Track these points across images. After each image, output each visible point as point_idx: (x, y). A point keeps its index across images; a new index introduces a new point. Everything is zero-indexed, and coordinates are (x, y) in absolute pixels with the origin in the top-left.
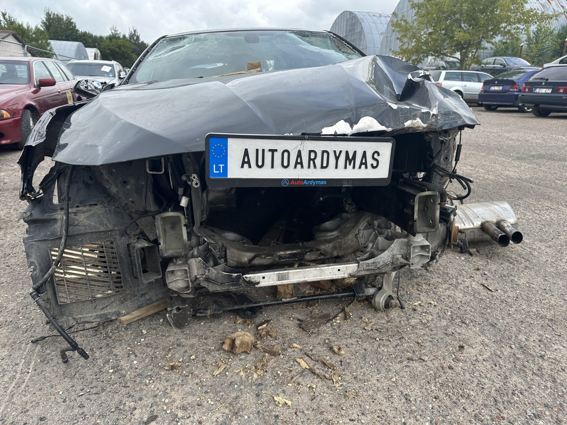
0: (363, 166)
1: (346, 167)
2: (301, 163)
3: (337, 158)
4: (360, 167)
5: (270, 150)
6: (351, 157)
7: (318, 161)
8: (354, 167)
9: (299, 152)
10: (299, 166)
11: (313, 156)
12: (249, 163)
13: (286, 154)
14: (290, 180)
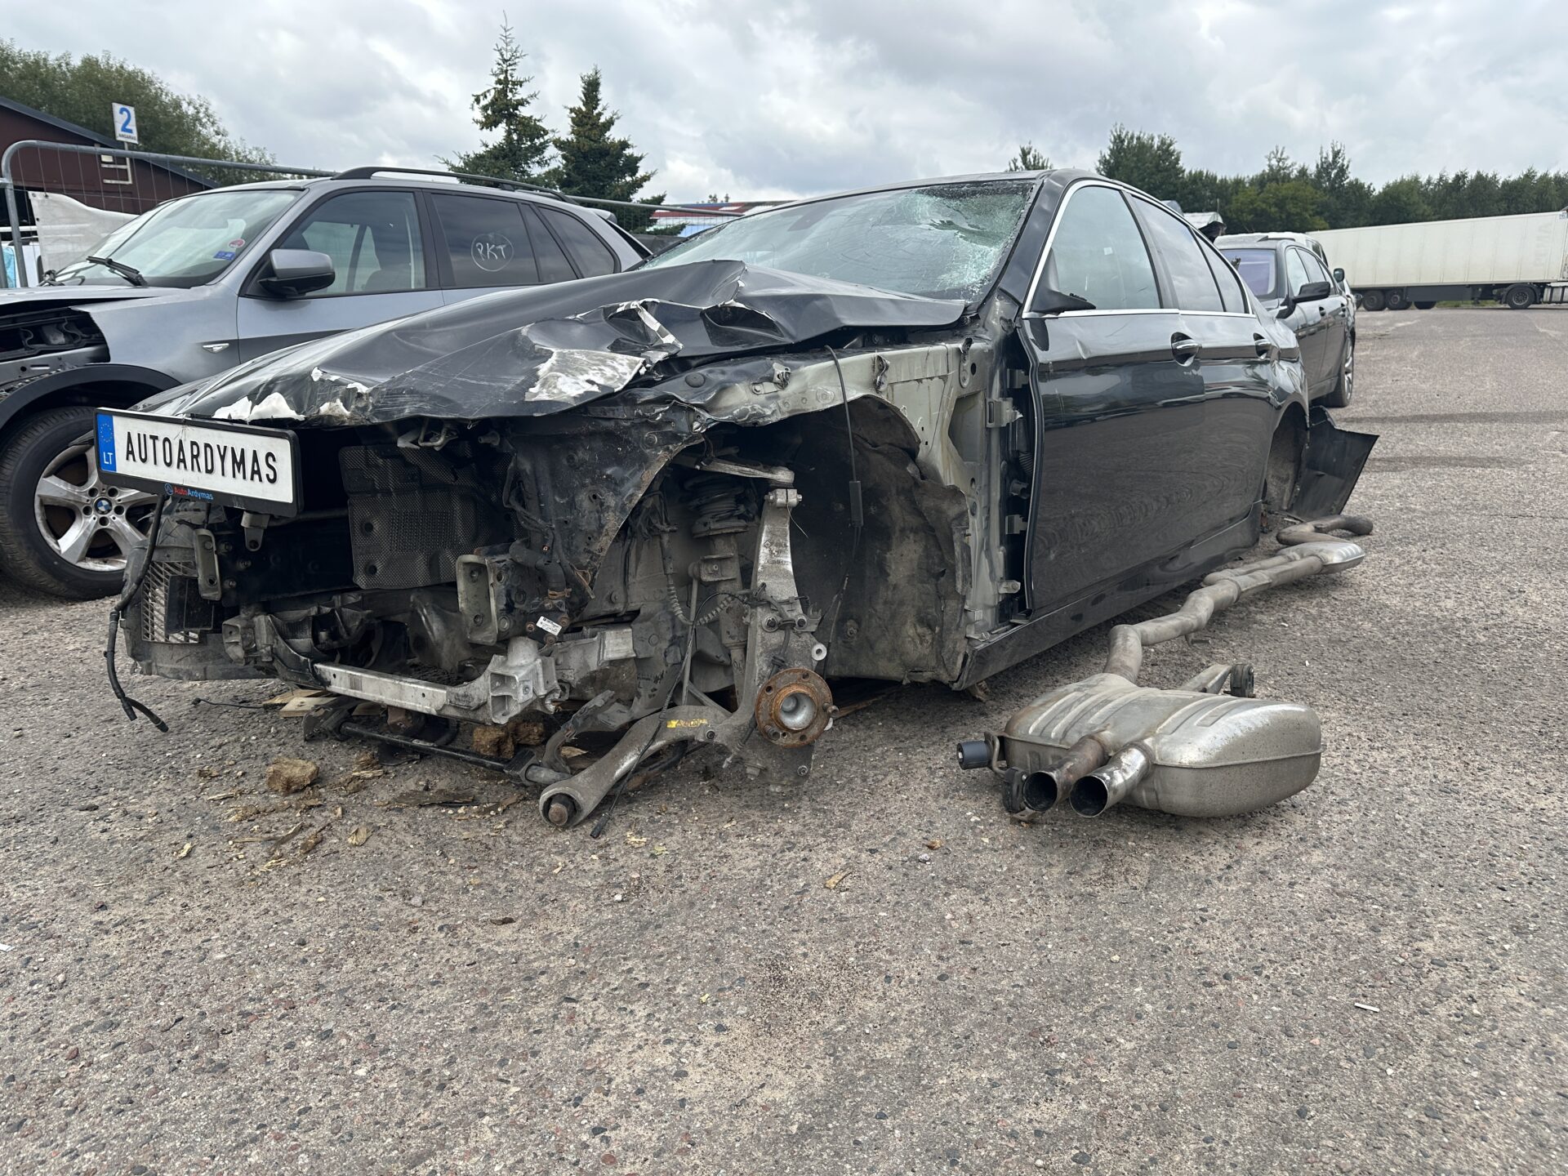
0: (256, 477)
1: (234, 476)
2: (184, 461)
3: (223, 458)
4: (252, 479)
5: (151, 437)
6: (238, 459)
7: (202, 460)
8: (244, 478)
9: (181, 442)
10: (182, 465)
11: (195, 453)
12: (132, 453)
13: (167, 444)
14: (173, 485)
